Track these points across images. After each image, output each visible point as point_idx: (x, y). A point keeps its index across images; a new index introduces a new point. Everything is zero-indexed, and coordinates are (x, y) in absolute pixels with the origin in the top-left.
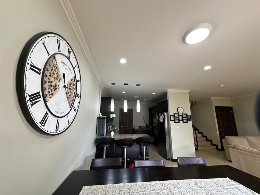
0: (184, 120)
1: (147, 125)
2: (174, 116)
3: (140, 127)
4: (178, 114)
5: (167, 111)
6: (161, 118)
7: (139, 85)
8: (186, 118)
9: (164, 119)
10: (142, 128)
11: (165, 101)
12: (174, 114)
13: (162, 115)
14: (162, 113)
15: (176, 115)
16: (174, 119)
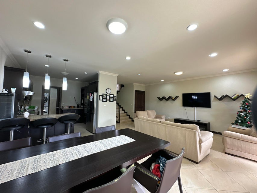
0: (111, 100)
1: (78, 105)
2: (103, 96)
3: (70, 107)
4: (106, 94)
5: (97, 91)
6: (91, 97)
7: (67, 61)
8: (112, 98)
9: (93, 99)
10: (72, 108)
11: (96, 82)
12: (103, 94)
13: (93, 95)
14: (93, 93)
15: (104, 95)
16: (103, 99)
